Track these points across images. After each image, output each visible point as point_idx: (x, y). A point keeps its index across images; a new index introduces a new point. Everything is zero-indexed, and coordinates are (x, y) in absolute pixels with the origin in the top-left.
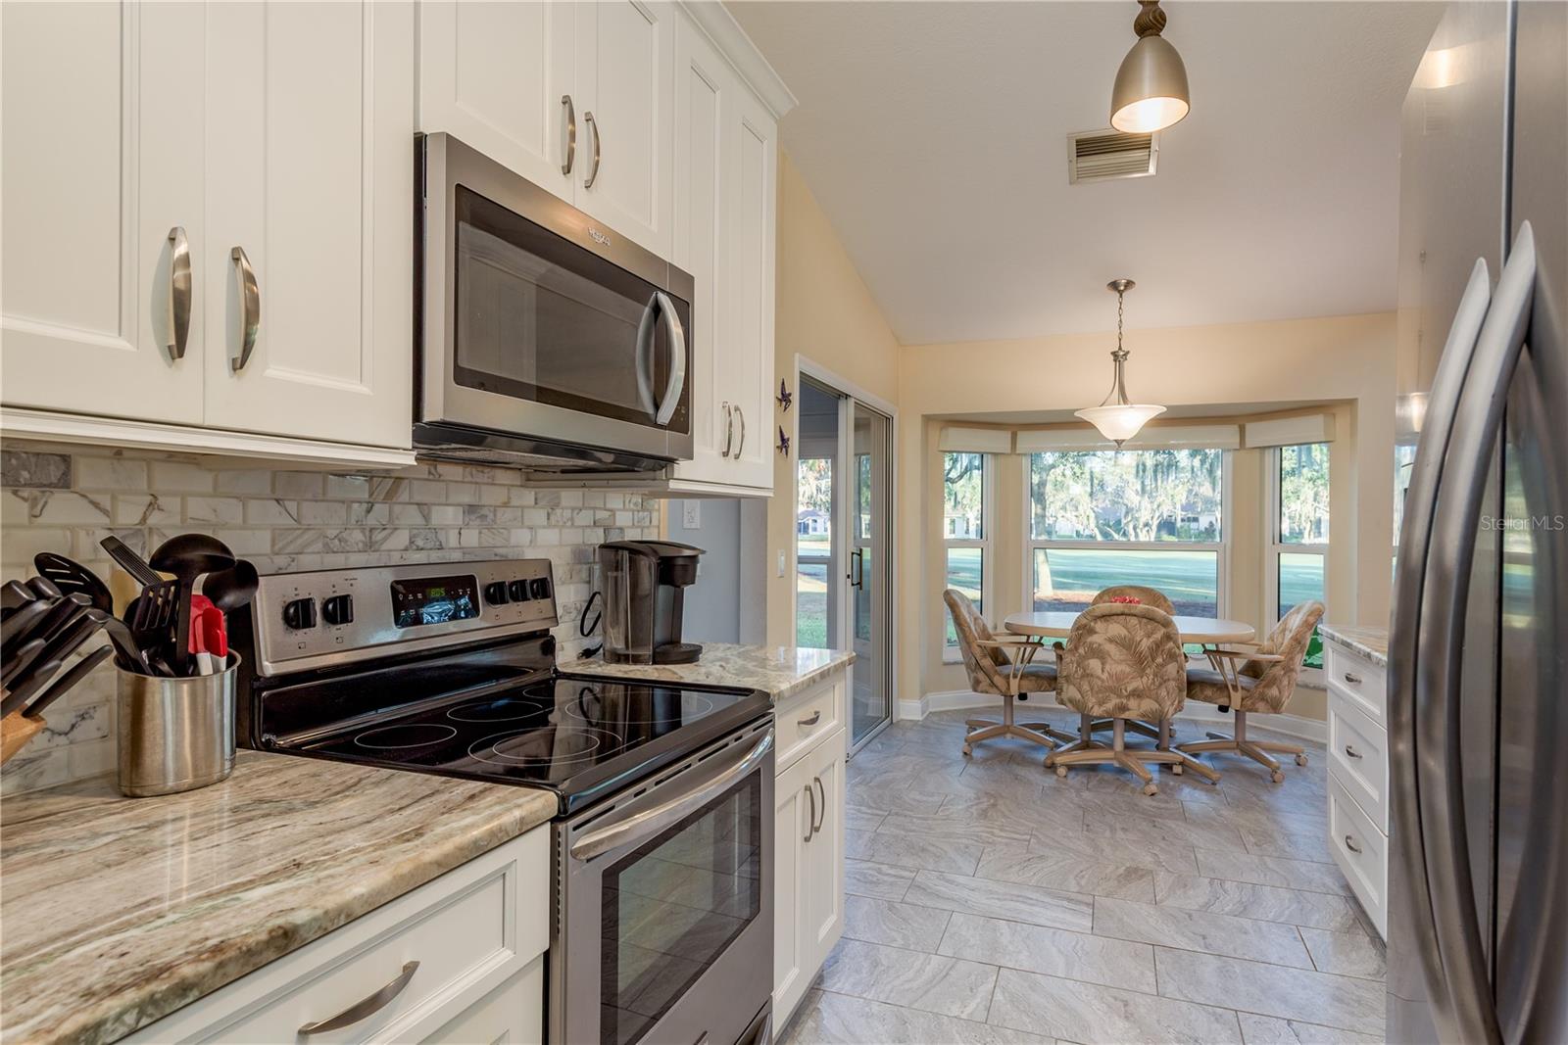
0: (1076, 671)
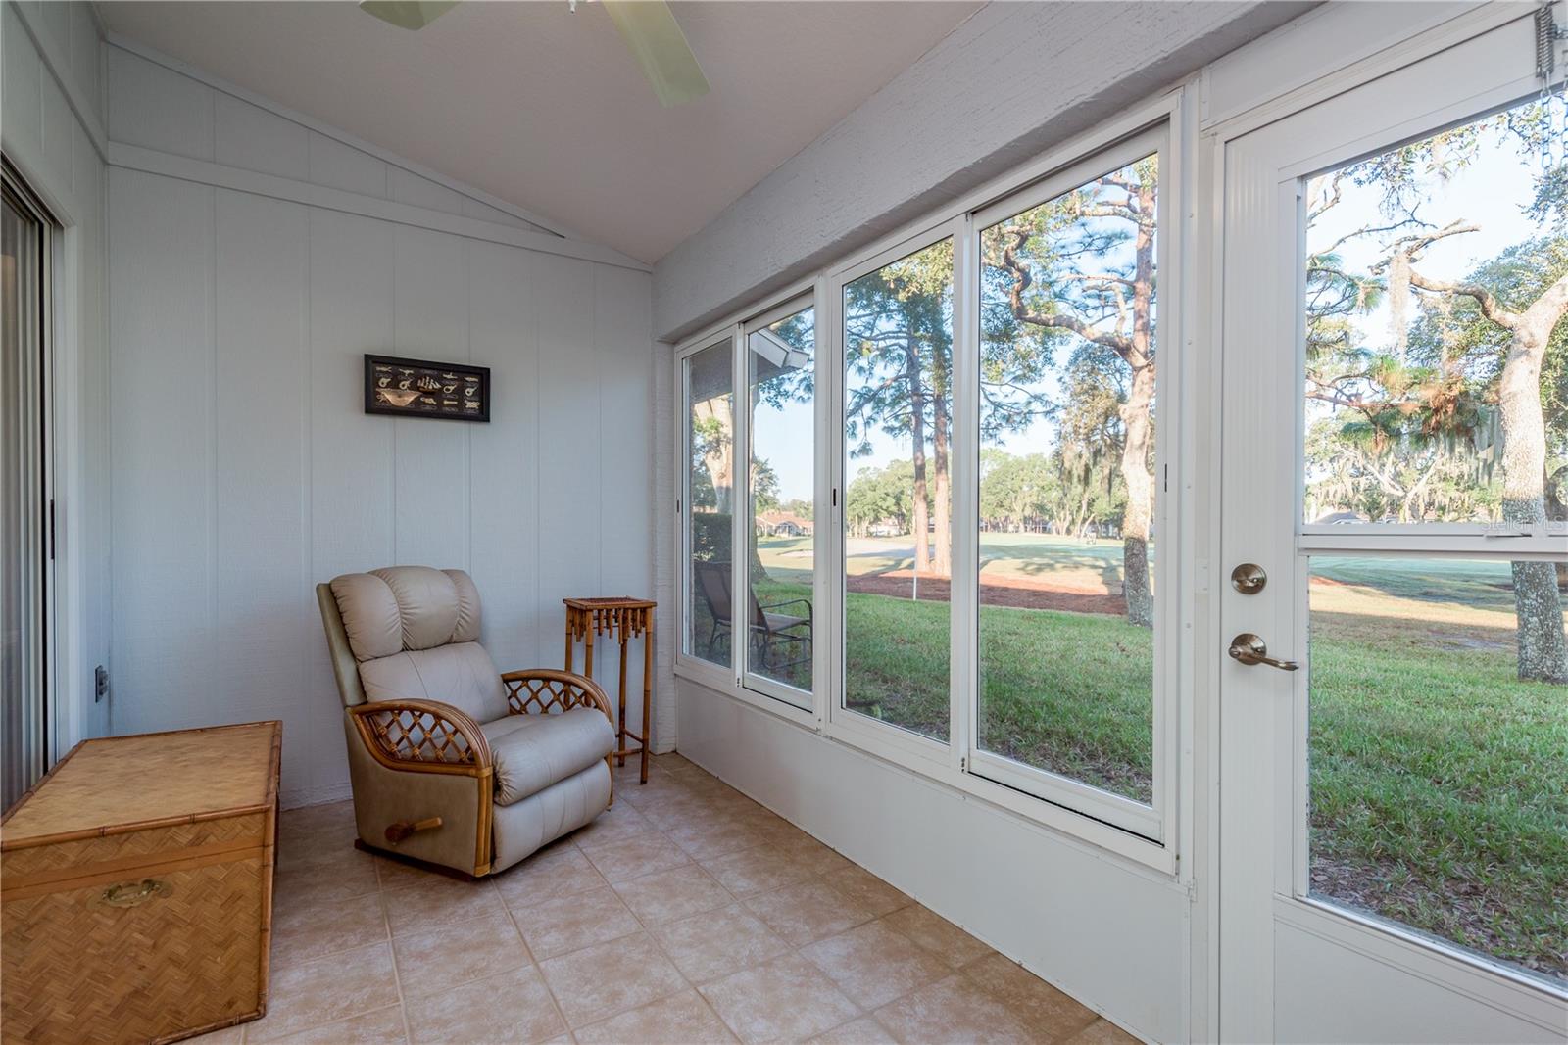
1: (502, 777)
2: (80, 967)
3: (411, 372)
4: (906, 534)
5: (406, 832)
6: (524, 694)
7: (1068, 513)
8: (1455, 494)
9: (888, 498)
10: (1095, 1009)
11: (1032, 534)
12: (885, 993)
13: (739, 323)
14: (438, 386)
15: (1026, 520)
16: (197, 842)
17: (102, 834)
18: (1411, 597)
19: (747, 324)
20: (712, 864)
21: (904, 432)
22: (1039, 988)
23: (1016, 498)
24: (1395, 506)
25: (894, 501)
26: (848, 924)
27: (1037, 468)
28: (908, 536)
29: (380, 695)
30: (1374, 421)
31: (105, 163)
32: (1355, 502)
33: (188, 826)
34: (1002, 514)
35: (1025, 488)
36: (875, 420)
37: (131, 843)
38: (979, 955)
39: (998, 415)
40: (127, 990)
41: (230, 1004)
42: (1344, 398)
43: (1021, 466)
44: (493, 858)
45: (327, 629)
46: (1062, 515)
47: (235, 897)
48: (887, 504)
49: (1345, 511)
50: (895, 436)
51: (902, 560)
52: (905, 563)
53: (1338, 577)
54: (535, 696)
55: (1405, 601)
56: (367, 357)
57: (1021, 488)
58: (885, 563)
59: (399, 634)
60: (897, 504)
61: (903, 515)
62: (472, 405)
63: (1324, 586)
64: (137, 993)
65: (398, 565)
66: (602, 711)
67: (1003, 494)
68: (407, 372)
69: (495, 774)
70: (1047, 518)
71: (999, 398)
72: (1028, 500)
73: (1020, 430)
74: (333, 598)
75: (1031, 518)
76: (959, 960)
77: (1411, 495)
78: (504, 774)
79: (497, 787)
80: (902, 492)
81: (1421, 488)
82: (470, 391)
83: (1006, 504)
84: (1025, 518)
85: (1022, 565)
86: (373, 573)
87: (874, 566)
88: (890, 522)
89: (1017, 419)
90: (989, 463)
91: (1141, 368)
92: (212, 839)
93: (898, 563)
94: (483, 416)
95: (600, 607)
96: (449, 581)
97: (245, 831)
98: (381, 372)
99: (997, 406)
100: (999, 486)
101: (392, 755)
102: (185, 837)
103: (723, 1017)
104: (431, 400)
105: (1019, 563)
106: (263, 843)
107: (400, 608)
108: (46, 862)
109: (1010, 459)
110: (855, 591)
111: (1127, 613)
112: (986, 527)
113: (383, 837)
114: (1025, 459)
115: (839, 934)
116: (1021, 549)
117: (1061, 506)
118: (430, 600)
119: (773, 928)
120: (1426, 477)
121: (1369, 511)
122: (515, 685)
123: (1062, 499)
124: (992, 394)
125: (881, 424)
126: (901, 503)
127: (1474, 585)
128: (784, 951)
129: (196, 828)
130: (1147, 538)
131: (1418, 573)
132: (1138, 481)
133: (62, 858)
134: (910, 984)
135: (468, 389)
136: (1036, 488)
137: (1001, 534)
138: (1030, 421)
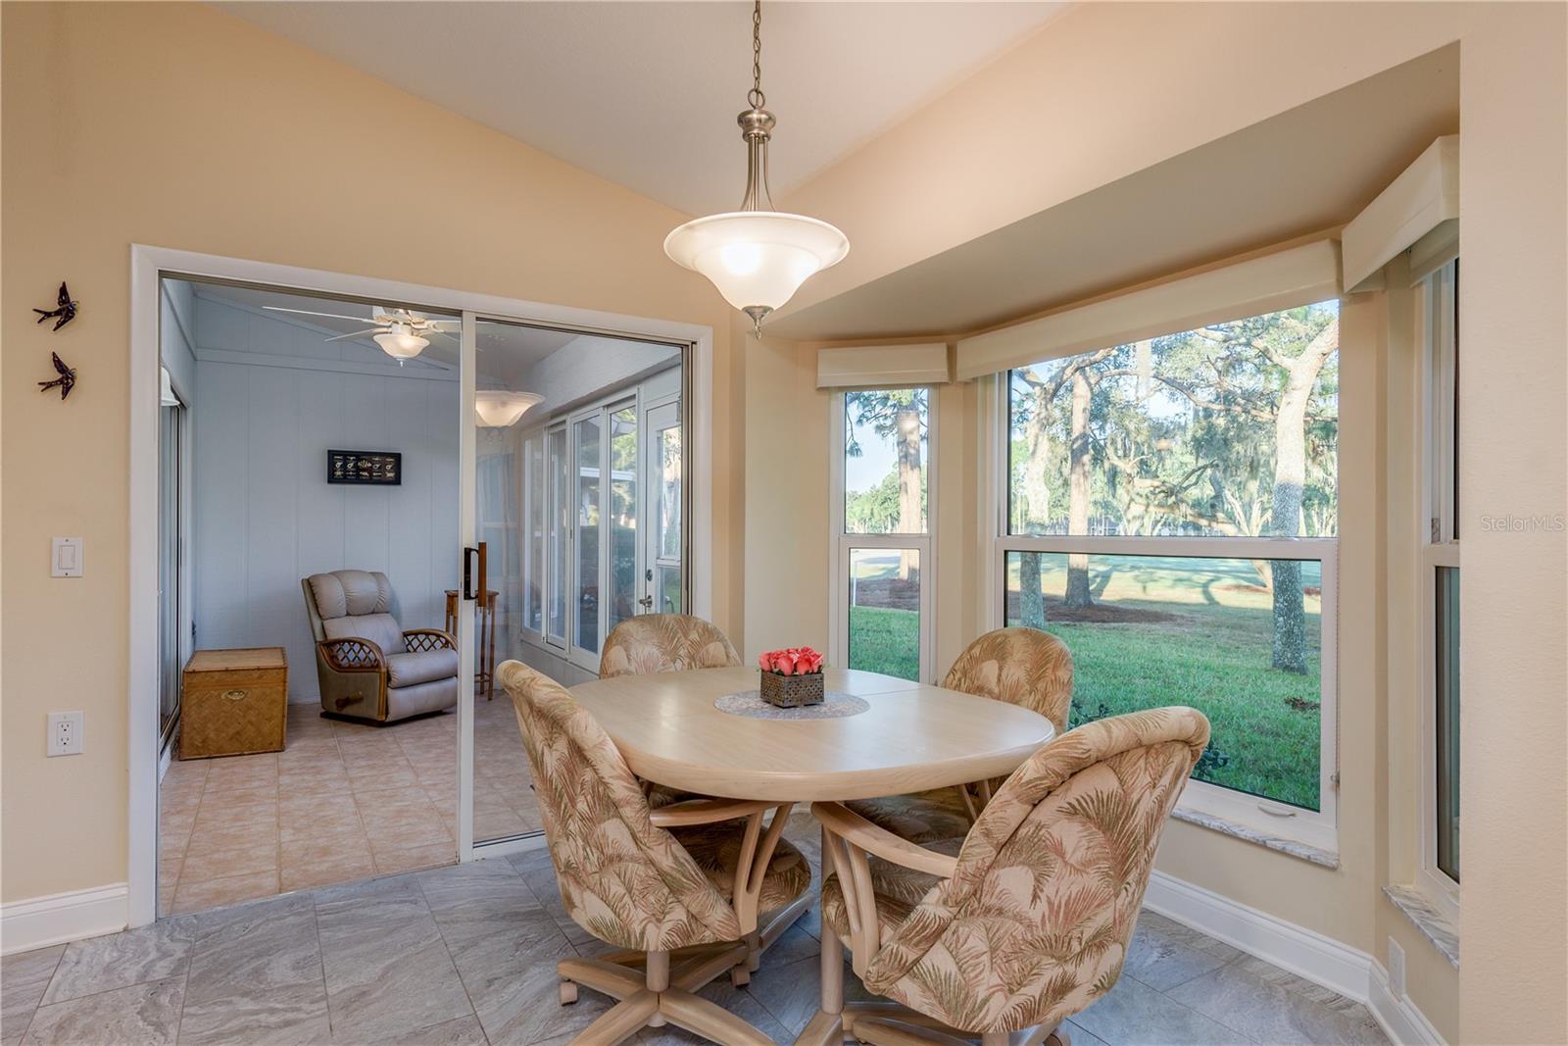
0: (586, 858)
1: (391, 673)
2: (218, 720)
3: (354, 458)
5: (345, 702)
6: (415, 643)
14: (370, 465)
16: (260, 677)
17: (227, 670)
29: (333, 636)
31: (195, 359)
33: (256, 671)
37: (236, 675)
40: (234, 731)
41: (271, 744)
44: (387, 713)
45: (307, 603)
47: (273, 701)
54: (421, 644)
56: (329, 451)
59: (345, 606)
62: (391, 475)
64: (238, 733)
65: (346, 569)
66: (455, 650)
68: (351, 458)
69: (388, 672)
74: (310, 586)
79: (389, 679)
82: (389, 467)
86: (333, 573)
92: (265, 677)
94: (397, 481)
96: (373, 578)
97: (277, 675)
98: (337, 459)
101: (339, 666)
102: (256, 674)
104: (366, 474)
107: (345, 593)
108: (208, 678)
113: (335, 707)
118: (364, 588)
122: (410, 638)
129: (259, 672)
133: (213, 678)
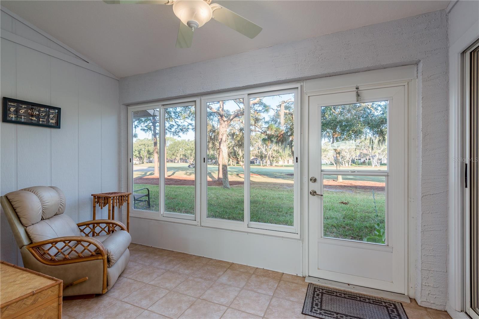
3: (26, 106)
4: (142, 163)
6: (87, 230)
7: (193, 157)
8: (276, 154)
9: (136, 152)
10: (282, 272)
11: (183, 163)
12: (243, 284)
13: (162, 105)
14: (37, 113)
15: (181, 159)
16: (34, 302)
18: (273, 178)
19: (164, 106)
20: (173, 269)
21: (149, 131)
22: (270, 272)
23: (178, 152)
24: (266, 157)
25: (138, 153)
26: (222, 273)
27: (184, 144)
28: (143, 164)
30: (268, 138)
32: (258, 155)
33: (31, 297)
34: (174, 157)
35: (181, 150)
36: (138, 126)
37: (7, 311)
38: (255, 270)
39: (179, 128)
42: (263, 132)
43: (179, 143)
44: (108, 286)
46: (191, 158)
48: (136, 153)
49: (256, 157)
50: (146, 132)
51: (147, 172)
52: (148, 173)
53: (259, 174)
54: (92, 230)
55: (272, 179)
56: (4, 98)
57: (179, 149)
58: (141, 173)
59: (41, 213)
60: (139, 154)
61: (141, 157)
62: (53, 122)
63: (257, 176)
66: (125, 230)
67: (174, 151)
68: (24, 106)
69: (108, 256)
70: (187, 159)
71: (180, 123)
72: (181, 153)
73: (185, 133)
74: (9, 202)
75: (182, 159)
76: (252, 272)
77: (268, 154)
78: (111, 256)
79: (109, 261)
80: (141, 150)
81: (270, 153)
83: (175, 154)
84: (181, 158)
85: (185, 173)
87: (138, 175)
88: (136, 159)
89: (184, 130)
90: (170, 142)
91: (225, 121)
92: (40, 300)
93: (146, 173)
94: (57, 125)
95: (114, 196)
97: (52, 293)
98: (11, 105)
99: (179, 125)
100: (173, 149)
101: (52, 260)
102: (30, 302)
103: (212, 301)
104: (34, 119)
105: (184, 172)
106: (59, 295)
107: (41, 203)
109: (176, 141)
110: (136, 183)
111: (223, 185)
112: (169, 161)
114: (181, 141)
115: (222, 275)
116: (182, 168)
117: (191, 155)
118: (51, 199)
119: (205, 279)
120: (271, 150)
121: (261, 158)
123: (191, 153)
124: (177, 122)
125: (140, 128)
126: (141, 153)
127: (282, 174)
128: (213, 283)
129: (33, 297)
130: (227, 165)
131: (273, 172)
132: (225, 151)
134: (246, 280)
135: (51, 115)
136: (184, 150)
137: (174, 164)
138: (188, 131)
